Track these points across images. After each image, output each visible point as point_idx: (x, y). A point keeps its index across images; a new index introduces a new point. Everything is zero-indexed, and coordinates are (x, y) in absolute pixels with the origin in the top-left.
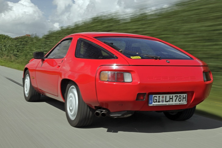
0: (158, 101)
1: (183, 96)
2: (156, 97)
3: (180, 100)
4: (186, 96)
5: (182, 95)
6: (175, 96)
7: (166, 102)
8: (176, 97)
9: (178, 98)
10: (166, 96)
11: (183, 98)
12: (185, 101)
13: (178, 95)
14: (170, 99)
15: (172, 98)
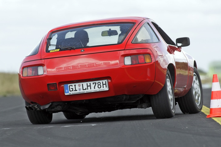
0: (74, 89)
1: (103, 82)
2: (72, 86)
3: (99, 86)
4: (106, 82)
5: (101, 81)
6: (93, 83)
7: (83, 90)
8: (95, 84)
9: (97, 85)
10: (82, 84)
11: (103, 84)
12: (106, 87)
13: (97, 82)
14: (88, 86)
15: (90, 86)
